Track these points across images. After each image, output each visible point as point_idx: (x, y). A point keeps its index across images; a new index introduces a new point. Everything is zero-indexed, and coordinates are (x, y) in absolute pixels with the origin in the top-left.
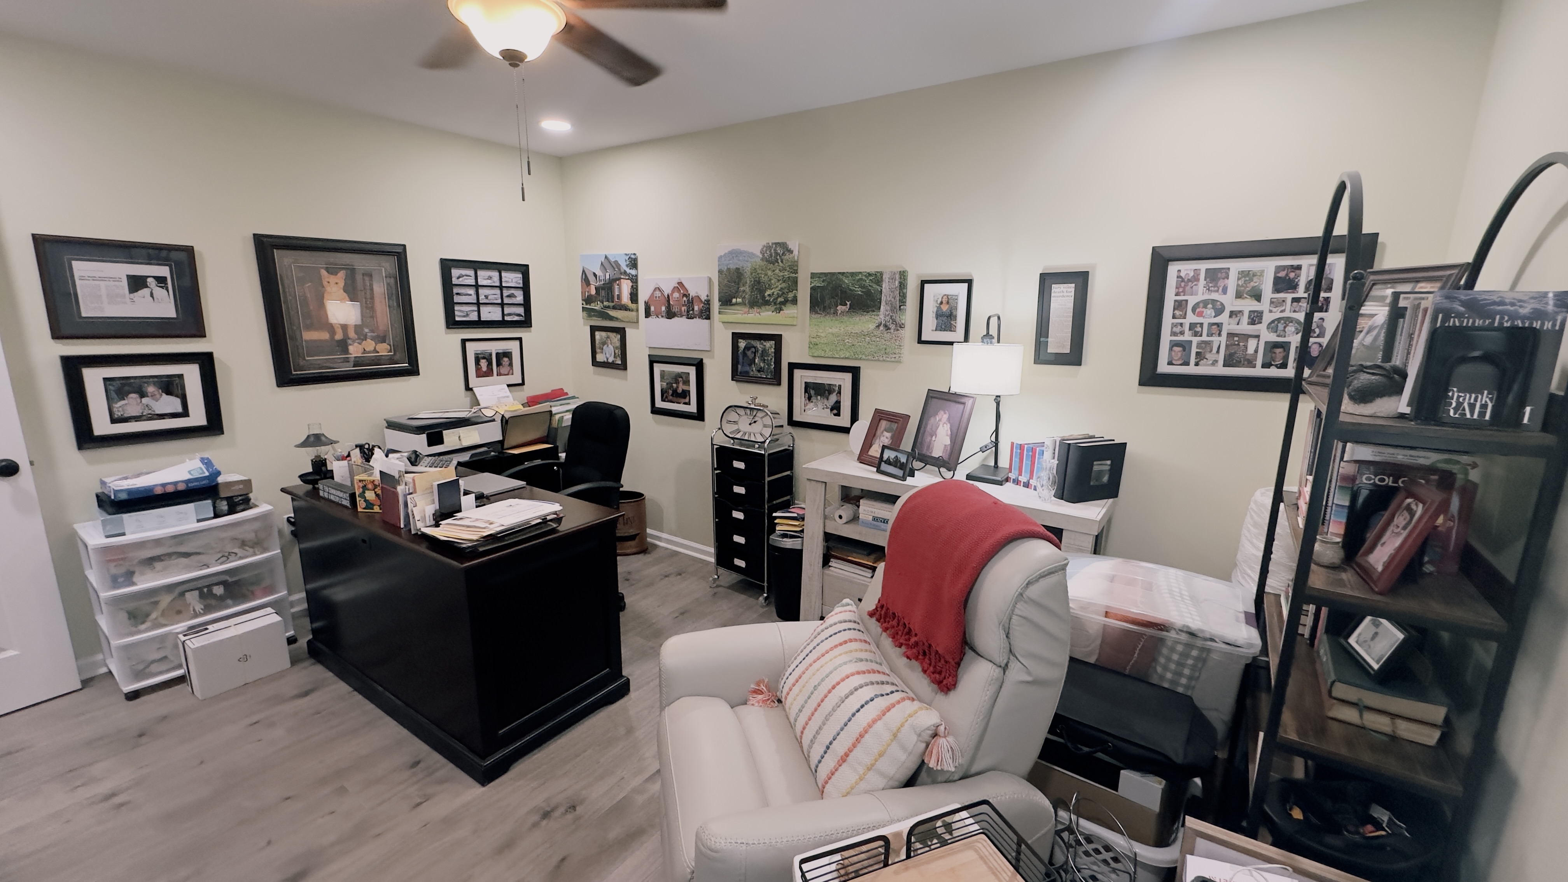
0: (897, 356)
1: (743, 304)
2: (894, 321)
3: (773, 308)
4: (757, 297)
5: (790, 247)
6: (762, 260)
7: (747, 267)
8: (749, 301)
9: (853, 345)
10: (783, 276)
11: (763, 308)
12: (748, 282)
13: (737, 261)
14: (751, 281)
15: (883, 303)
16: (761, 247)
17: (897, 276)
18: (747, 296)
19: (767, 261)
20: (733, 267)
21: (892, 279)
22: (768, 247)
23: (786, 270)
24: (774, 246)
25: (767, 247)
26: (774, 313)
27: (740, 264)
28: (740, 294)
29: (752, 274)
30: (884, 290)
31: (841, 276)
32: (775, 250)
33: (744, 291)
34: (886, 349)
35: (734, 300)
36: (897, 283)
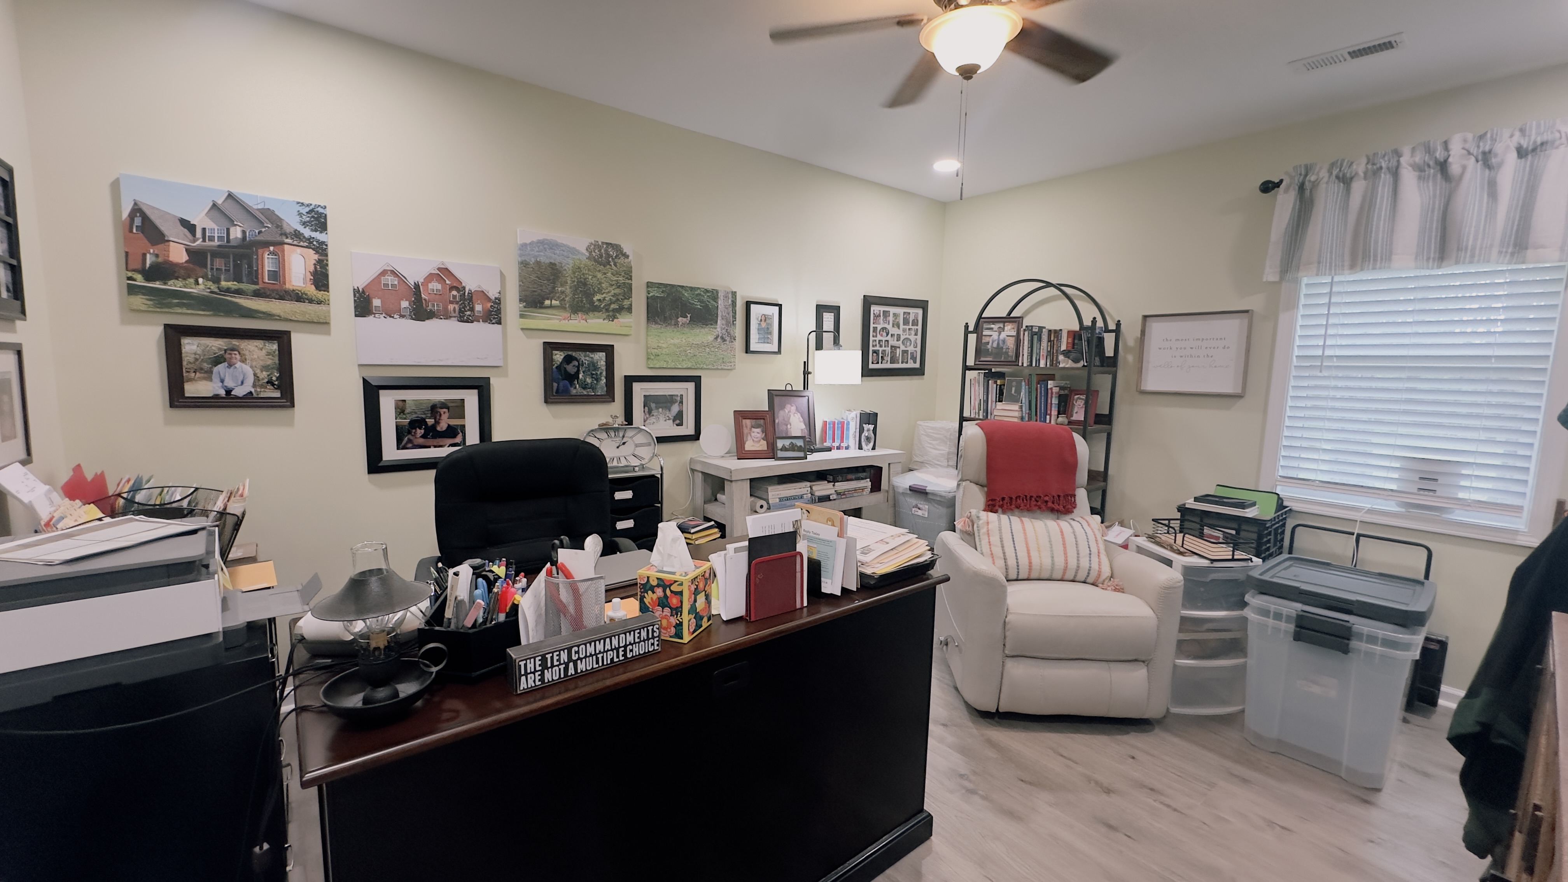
0: (732, 364)
1: (562, 307)
2: (729, 333)
3: (604, 316)
4: (582, 301)
5: (624, 251)
6: (588, 258)
7: (568, 265)
8: (570, 305)
9: (695, 356)
10: (617, 281)
11: (591, 314)
12: (569, 282)
13: (553, 255)
14: (574, 281)
15: (719, 318)
16: (587, 244)
17: (730, 296)
18: (567, 299)
19: (595, 261)
20: (544, 260)
21: (726, 297)
22: (597, 246)
23: (620, 275)
24: (605, 246)
25: (595, 246)
26: (605, 321)
27: (556, 259)
28: (558, 295)
29: (574, 273)
30: (719, 306)
31: (680, 289)
32: (606, 251)
33: (563, 292)
34: (723, 359)
35: (547, 302)
36: (730, 301)
